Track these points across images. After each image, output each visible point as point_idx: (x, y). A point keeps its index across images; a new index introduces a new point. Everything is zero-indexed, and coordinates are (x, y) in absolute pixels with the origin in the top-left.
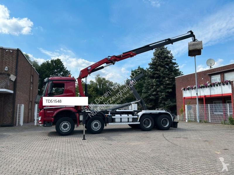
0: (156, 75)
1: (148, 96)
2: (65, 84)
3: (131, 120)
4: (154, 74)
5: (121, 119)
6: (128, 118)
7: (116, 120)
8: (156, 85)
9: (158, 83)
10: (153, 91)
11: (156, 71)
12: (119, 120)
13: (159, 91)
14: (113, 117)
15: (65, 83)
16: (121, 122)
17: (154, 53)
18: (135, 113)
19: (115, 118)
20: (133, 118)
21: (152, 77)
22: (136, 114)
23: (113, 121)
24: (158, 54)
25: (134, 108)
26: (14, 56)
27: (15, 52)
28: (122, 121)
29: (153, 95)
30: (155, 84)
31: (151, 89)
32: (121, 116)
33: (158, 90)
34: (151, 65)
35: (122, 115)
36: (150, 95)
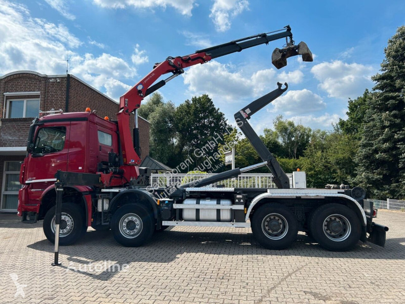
0: (391, 102)
1: (371, 152)
2: (68, 128)
3: (225, 215)
4: (387, 99)
5: (198, 211)
6: (218, 211)
7: (186, 215)
8: (390, 127)
9: (398, 121)
10: (385, 141)
11: (391, 91)
12: (193, 215)
13: (399, 140)
14: (176, 206)
15: (68, 125)
16: (198, 219)
17: (386, 50)
18: (238, 196)
19: (181, 210)
20: (232, 210)
21: (382, 108)
22: (239, 199)
23: (178, 215)
24: (397, 51)
26: (64, 89)
27: (65, 82)
28: (201, 217)
29: (385, 151)
30: (387, 123)
31: (378, 135)
32: (198, 203)
33: (396, 137)
34: (378, 80)
35: (201, 202)
36: (376, 151)
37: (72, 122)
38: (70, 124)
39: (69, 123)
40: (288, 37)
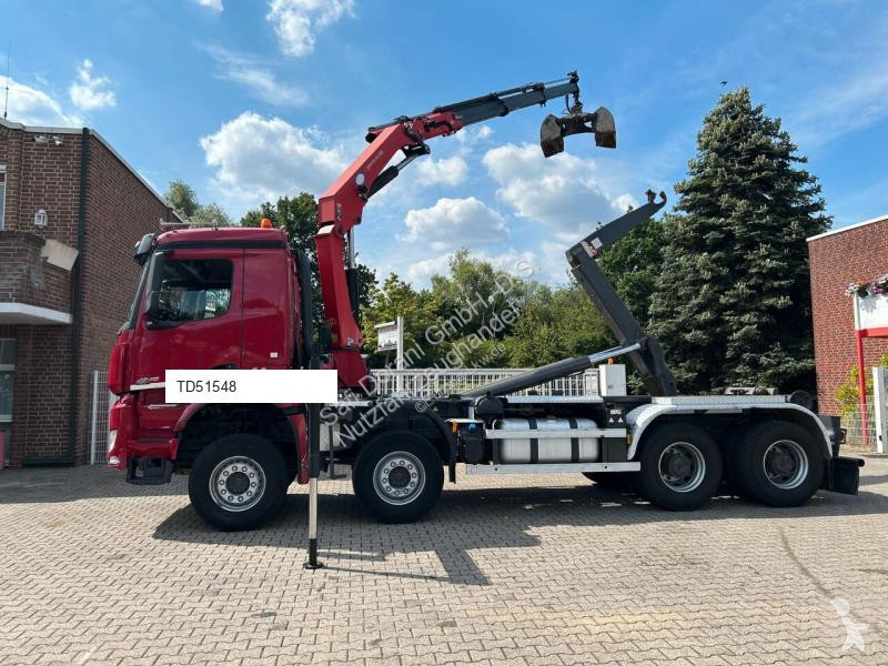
0: (711, 235)
1: (674, 329)
2: (238, 264)
3: (588, 450)
4: (704, 229)
5: (534, 443)
6: (575, 442)
7: (511, 451)
8: (715, 280)
9: (725, 271)
10: (701, 308)
11: (709, 215)
12: (524, 451)
13: (727, 307)
14: (491, 434)
15: (236, 256)
16: (534, 460)
17: (700, 136)
18: (613, 412)
19: (500, 442)
20: (600, 441)
21: (697, 246)
22: (616, 417)
23: (490, 453)
24: (722, 140)
25: (609, 387)
27: (75, 146)
28: (541, 455)
29: (699, 327)
30: (707, 275)
31: (689, 297)
32: (533, 427)
33: (723, 300)
34: (686, 192)
35: (540, 425)
36: (683, 328)
37: (248, 251)
38: (244, 256)
39: (240, 252)
40: (571, 96)
